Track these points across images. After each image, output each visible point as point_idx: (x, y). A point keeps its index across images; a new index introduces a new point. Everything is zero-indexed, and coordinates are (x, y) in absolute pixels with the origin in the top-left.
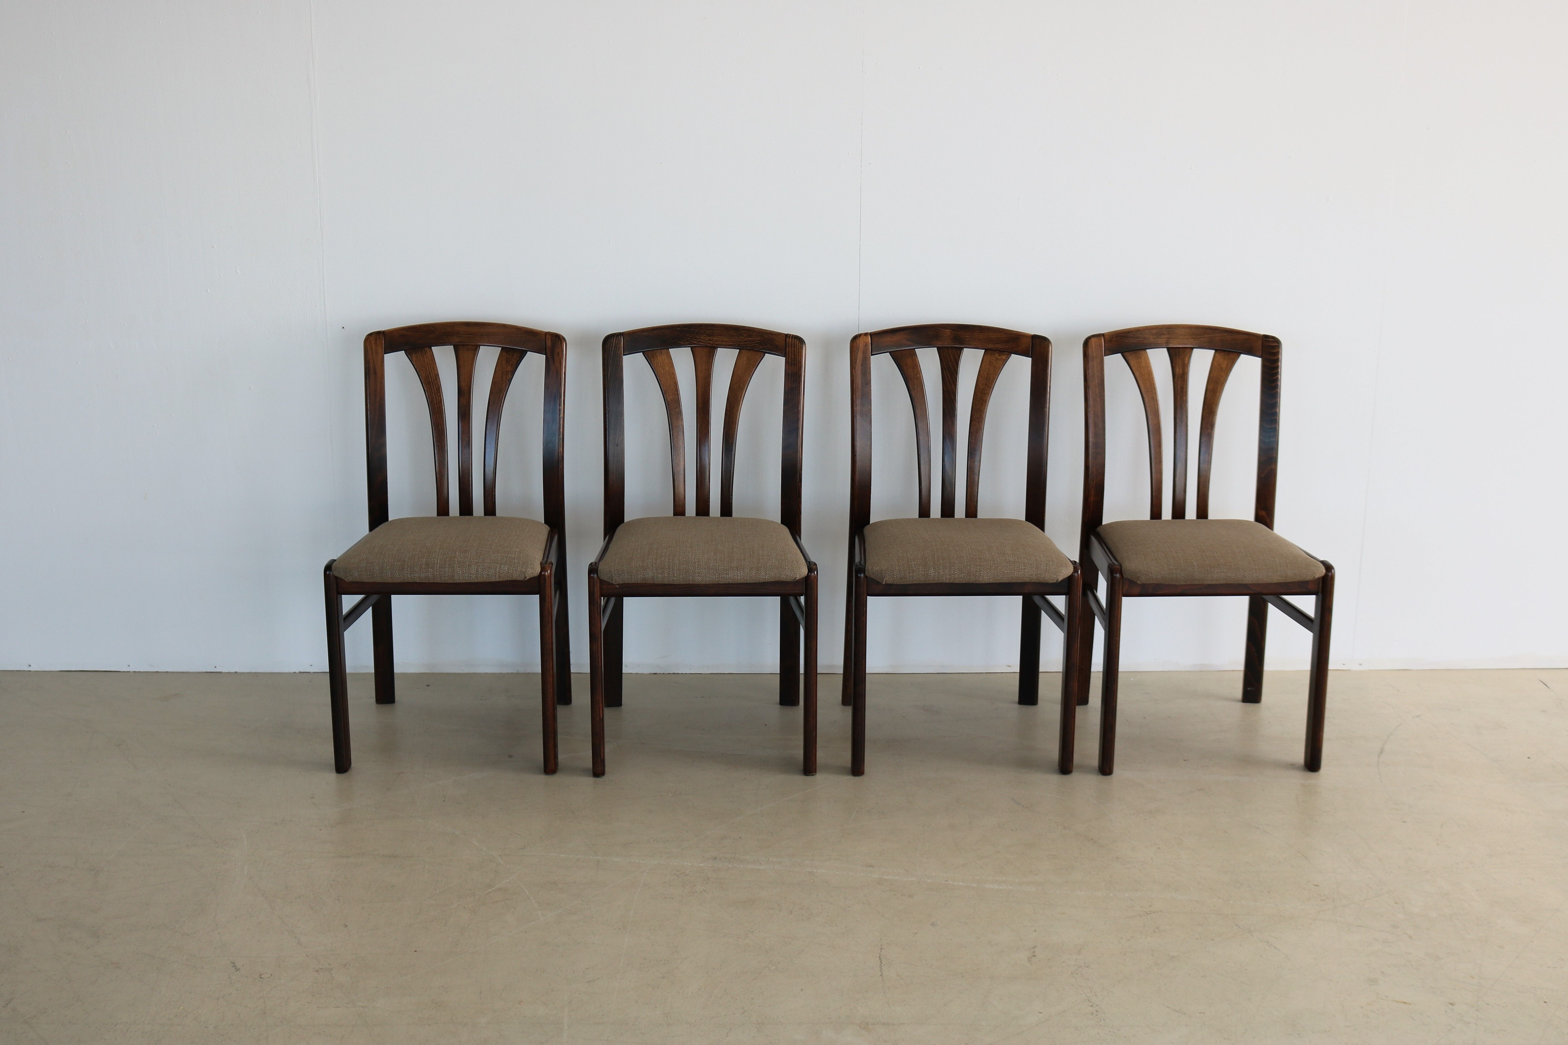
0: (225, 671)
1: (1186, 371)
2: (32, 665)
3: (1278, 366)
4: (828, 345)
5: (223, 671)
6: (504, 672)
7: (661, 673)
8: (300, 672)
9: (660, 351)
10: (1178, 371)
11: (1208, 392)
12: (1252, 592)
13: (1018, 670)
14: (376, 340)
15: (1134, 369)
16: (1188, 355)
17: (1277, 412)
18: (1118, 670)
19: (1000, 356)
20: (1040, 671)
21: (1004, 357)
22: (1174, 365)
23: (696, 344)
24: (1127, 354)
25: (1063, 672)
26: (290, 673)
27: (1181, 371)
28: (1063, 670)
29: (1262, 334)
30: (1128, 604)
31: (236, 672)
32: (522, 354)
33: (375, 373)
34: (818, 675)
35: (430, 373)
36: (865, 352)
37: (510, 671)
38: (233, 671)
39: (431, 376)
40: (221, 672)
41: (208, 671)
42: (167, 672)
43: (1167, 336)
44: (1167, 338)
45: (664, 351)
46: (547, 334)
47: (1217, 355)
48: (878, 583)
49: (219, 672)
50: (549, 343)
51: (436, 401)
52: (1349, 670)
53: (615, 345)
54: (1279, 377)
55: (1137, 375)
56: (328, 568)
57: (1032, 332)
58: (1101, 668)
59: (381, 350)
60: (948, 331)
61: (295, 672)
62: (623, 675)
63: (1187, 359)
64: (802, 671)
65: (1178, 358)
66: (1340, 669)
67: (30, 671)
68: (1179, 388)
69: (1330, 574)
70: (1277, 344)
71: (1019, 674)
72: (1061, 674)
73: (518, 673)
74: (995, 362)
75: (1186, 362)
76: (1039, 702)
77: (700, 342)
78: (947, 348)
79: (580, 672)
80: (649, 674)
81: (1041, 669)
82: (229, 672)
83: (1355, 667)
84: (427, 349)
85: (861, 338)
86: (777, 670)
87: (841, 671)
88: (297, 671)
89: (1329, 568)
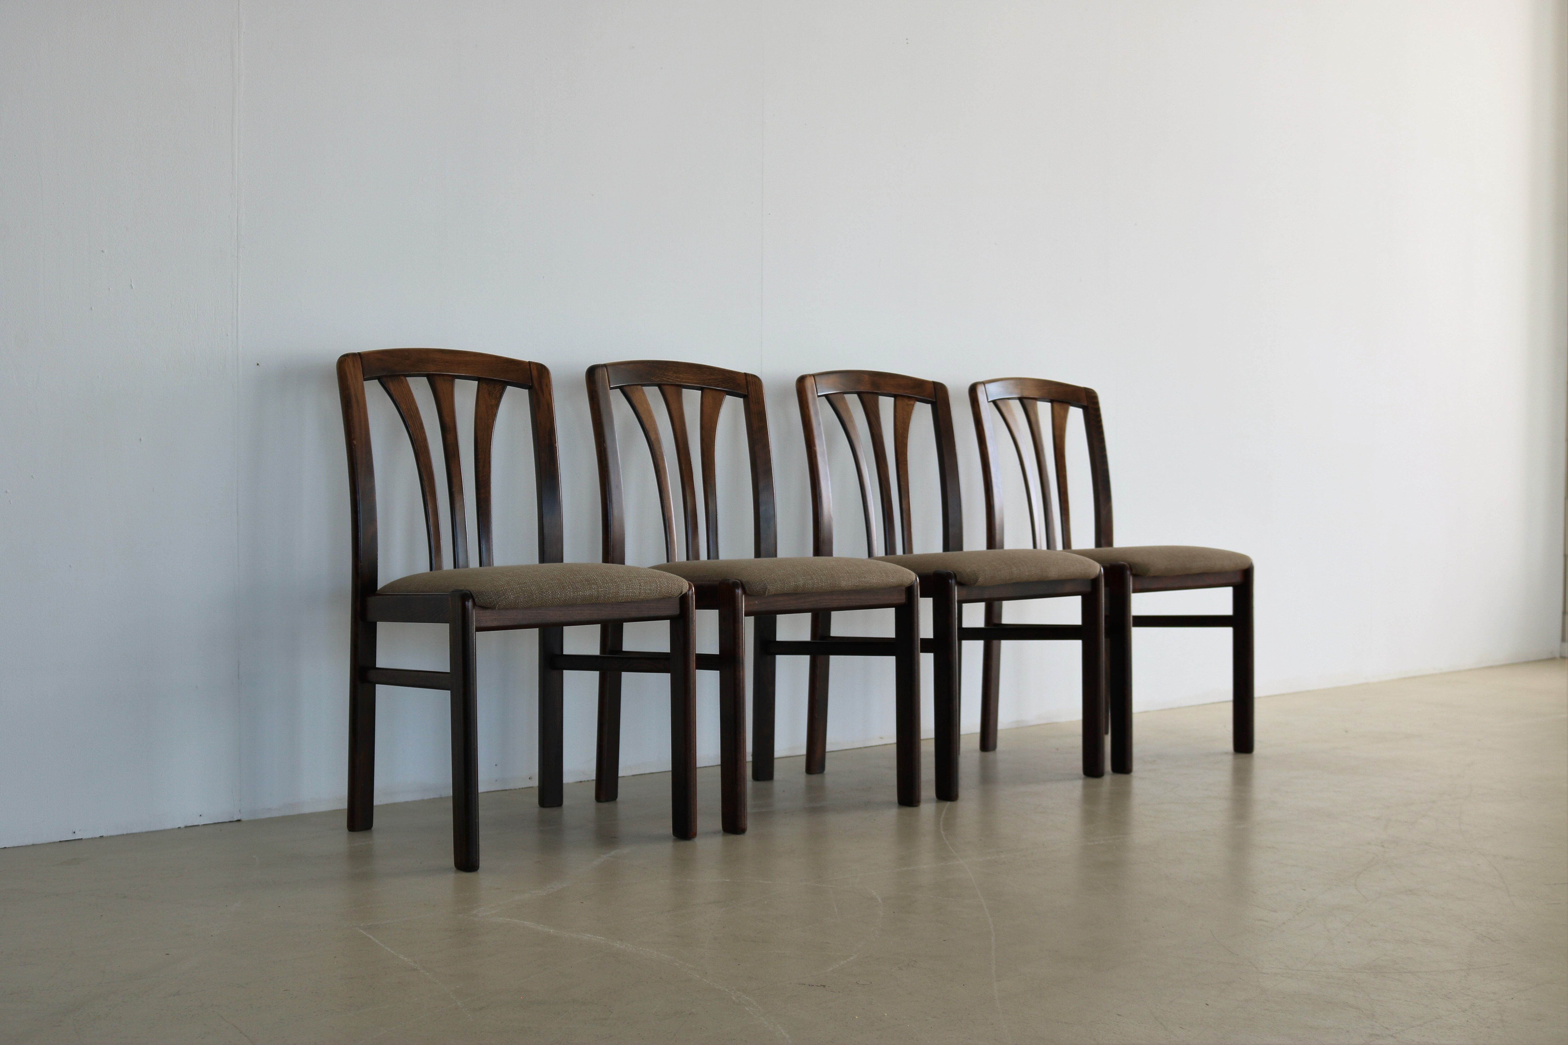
1: (1036, 420)
5: (84, 837)
6: (426, 798)
8: (186, 827)
9: (638, 389)
11: (1055, 438)
14: (354, 363)
15: (1005, 415)
16: (1035, 407)
19: (909, 401)
21: (913, 402)
22: (1028, 414)
23: (665, 381)
24: (998, 402)
26: (173, 829)
27: (1032, 418)
29: (1082, 386)
32: (501, 388)
33: (357, 402)
35: (410, 405)
37: (432, 796)
38: (98, 836)
39: (411, 409)
42: (5, 848)
44: (1021, 389)
45: (642, 389)
47: (1054, 407)
49: (79, 839)
50: (535, 373)
53: (599, 378)
55: (1008, 421)
57: (935, 381)
59: (356, 376)
60: (866, 377)
61: (180, 827)
63: (1035, 411)
65: (1029, 411)
68: (1036, 434)
70: (1094, 396)
73: (441, 798)
74: (906, 407)
75: (1035, 415)
77: (669, 379)
78: (866, 395)
79: (505, 789)
80: (575, 782)
85: (805, 379)
88: (182, 826)
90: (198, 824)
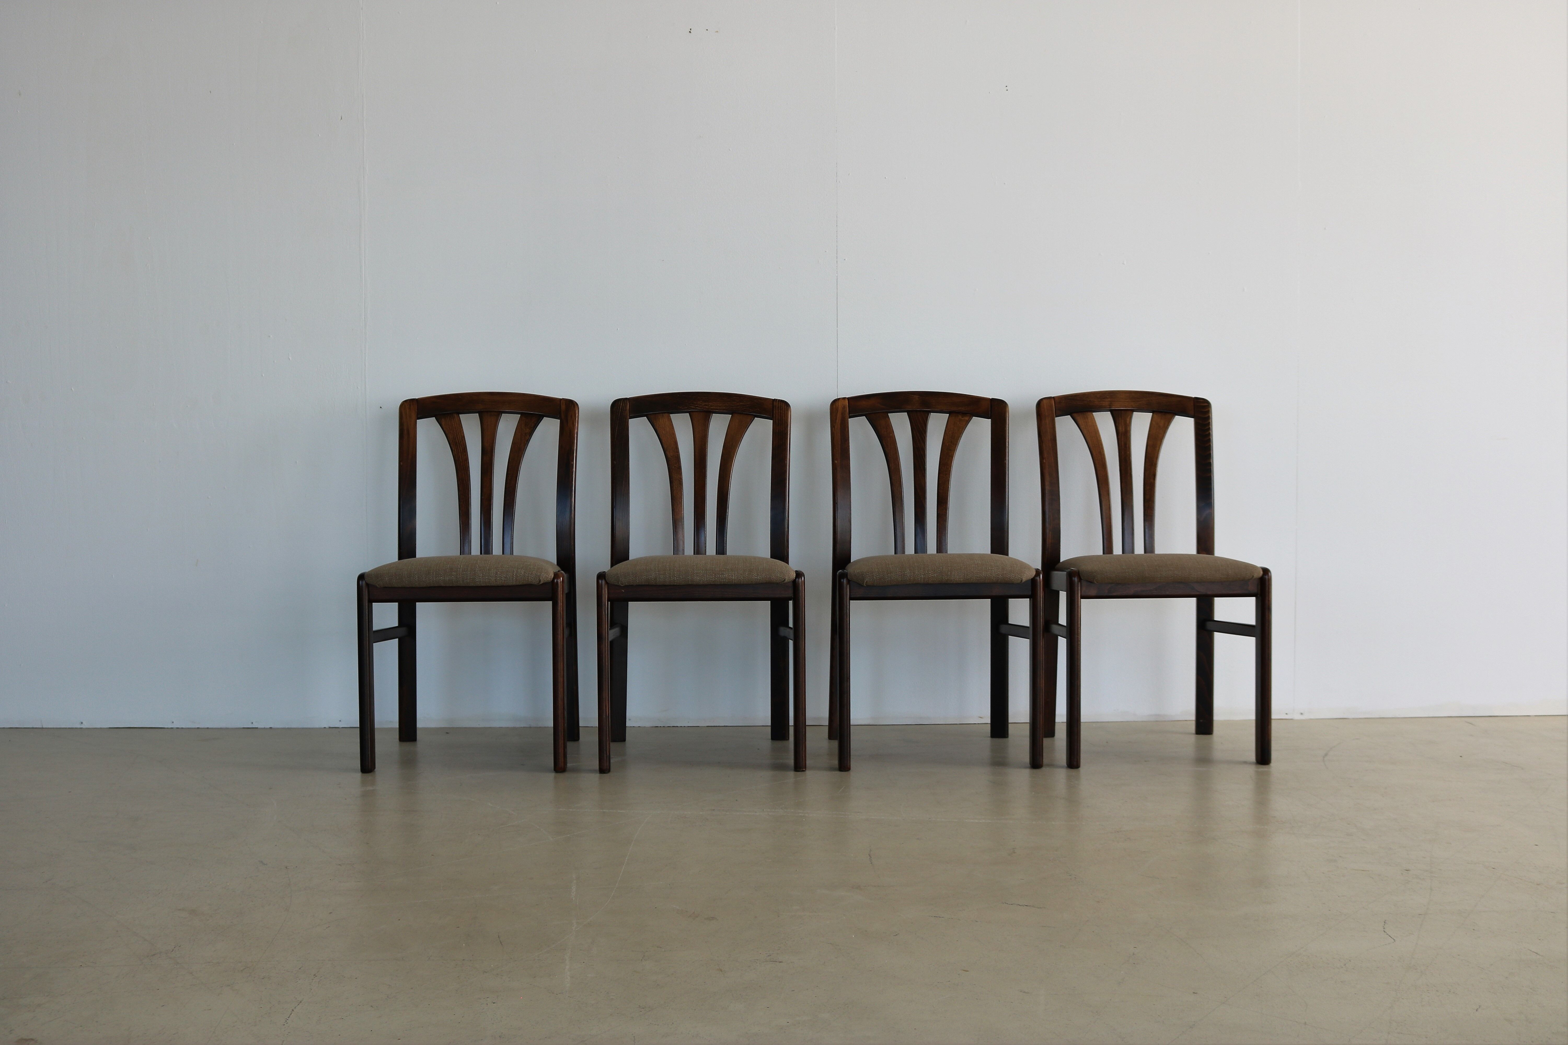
0: (261, 727)
1: (1128, 429)
2: (84, 722)
3: (1209, 423)
4: (810, 419)
5: (259, 727)
7: (662, 726)
8: (330, 728)
9: (662, 415)
10: (1121, 429)
11: (1148, 447)
12: (1198, 593)
13: (989, 721)
14: (410, 406)
15: (1082, 427)
16: (1130, 416)
17: (1211, 463)
18: (1080, 721)
19: (963, 417)
20: (1009, 722)
21: (967, 418)
22: (1117, 425)
23: (693, 409)
24: (1075, 415)
25: (1030, 723)
26: (320, 728)
27: (1123, 429)
28: (1030, 721)
29: (1193, 397)
30: (1087, 606)
31: (271, 728)
32: (539, 419)
33: (408, 434)
34: (807, 727)
35: (457, 436)
36: (843, 414)
38: (268, 727)
39: (457, 438)
40: (257, 728)
41: (244, 727)
42: (208, 728)
43: (1109, 400)
44: (1110, 401)
45: (666, 415)
46: (561, 400)
47: (1155, 416)
48: (860, 585)
49: (255, 728)
50: (563, 407)
51: (462, 459)
52: (1292, 719)
53: (622, 408)
54: (1211, 432)
55: (1085, 432)
56: (361, 577)
57: (990, 396)
58: (1064, 719)
59: (414, 416)
60: (917, 397)
61: (325, 728)
62: (627, 728)
63: (1128, 420)
64: (791, 722)
65: (1120, 419)
66: (1283, 718)
67: (82, 728)
68: (1123, 444)
69: (1267, 577)
70: (1206, 404)
71: (990, 725)
72: (1029, 724)
74: (958, 423)
75: (1128, 422)
76: (1009, 736)
77: (697, 407)
78: (916, 411)
80: (650, 727)
81: (1010, 720)
82: (264, 728)
83: (1297, 717)
84: (455, 415)
85: (839, 401)
86: (769, 722)
87: (827, 723)
88: (327, 726)
89: (1266, 571)
90: (338, 726)
